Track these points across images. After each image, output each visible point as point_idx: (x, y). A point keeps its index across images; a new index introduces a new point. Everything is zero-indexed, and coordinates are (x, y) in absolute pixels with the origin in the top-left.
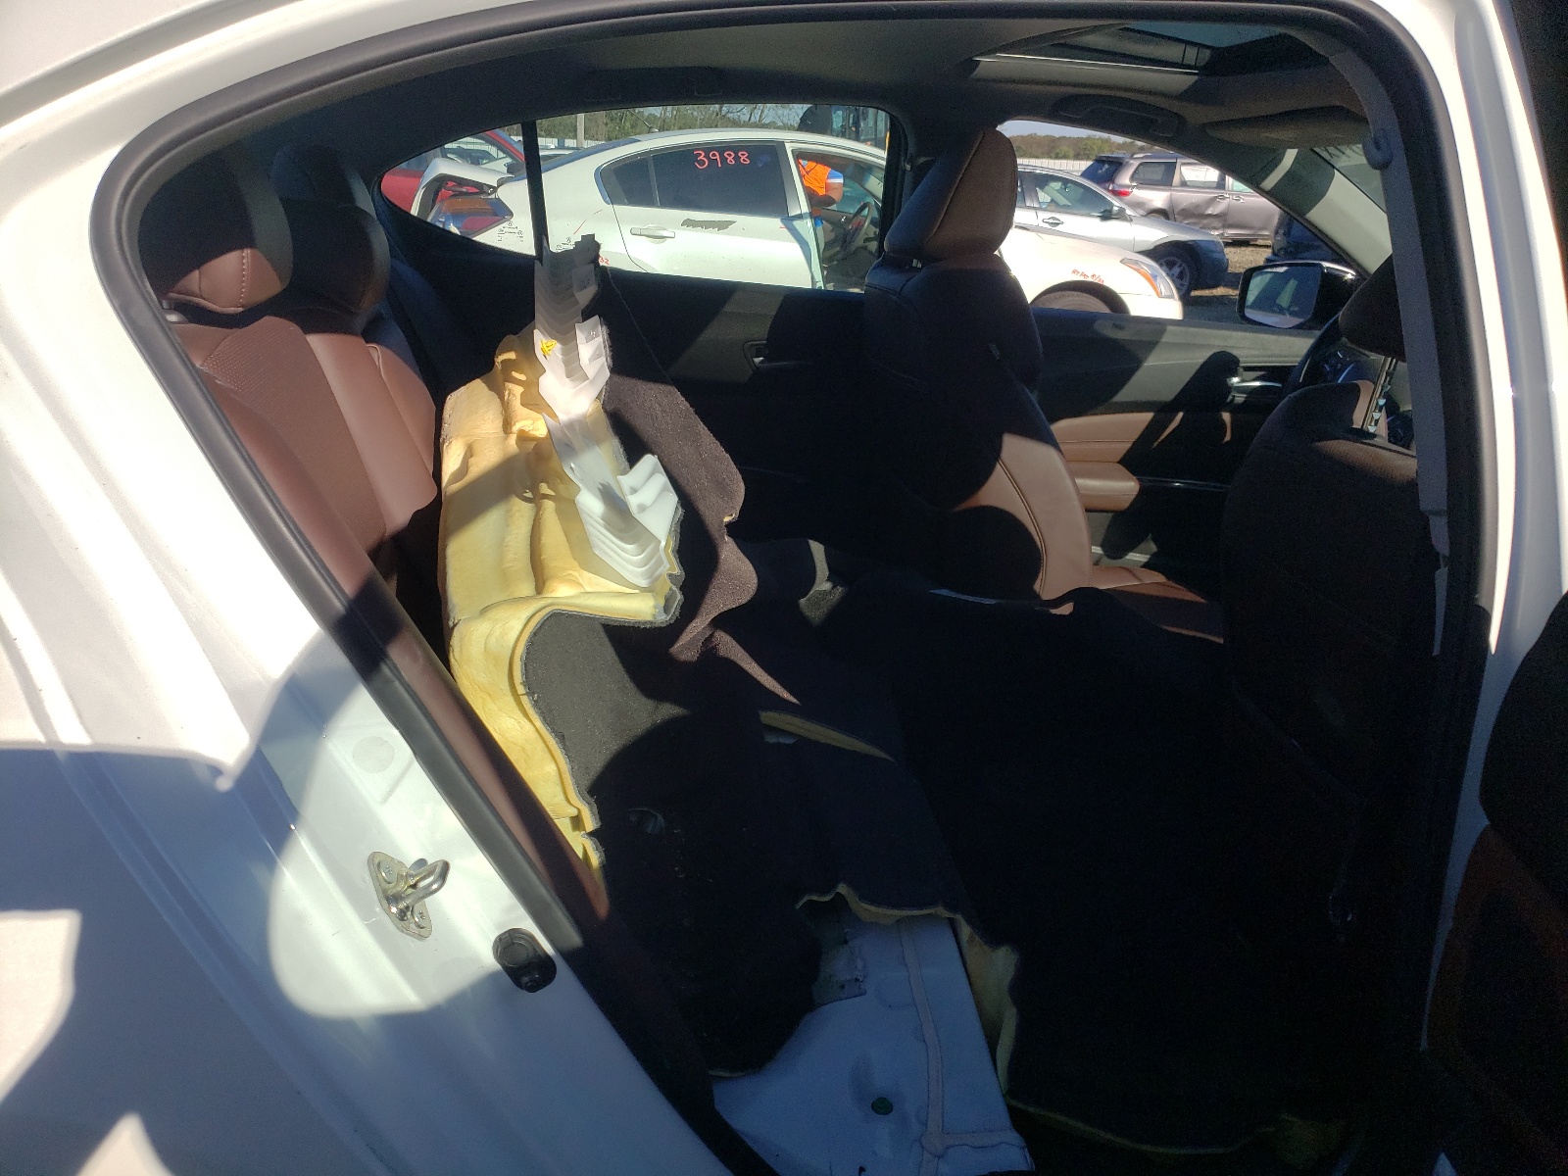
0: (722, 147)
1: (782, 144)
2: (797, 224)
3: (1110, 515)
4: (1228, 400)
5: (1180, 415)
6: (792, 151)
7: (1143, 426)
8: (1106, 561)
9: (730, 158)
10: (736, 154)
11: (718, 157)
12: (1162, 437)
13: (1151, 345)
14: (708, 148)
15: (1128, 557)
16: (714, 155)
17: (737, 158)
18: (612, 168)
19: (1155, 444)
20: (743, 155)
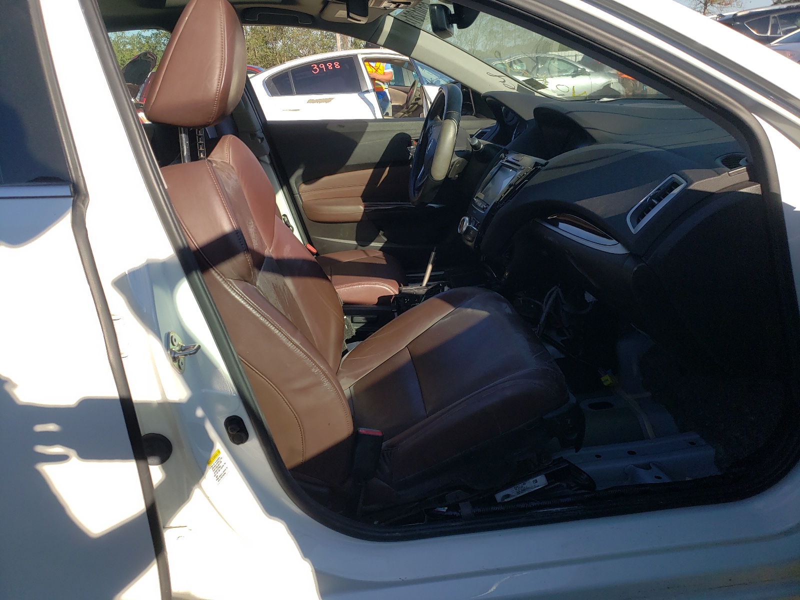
0: (325, 62)
1: (356, 56)
2: (366, 95)
3: (356, 224)
4: (410, 158)
5: (388, 168)
6: (362, 59)
7: (369, 177)
8: (360, 247)
9: (330, 66)
10: (333, 64)
11: (324, 67)
12: (381, 181)
13: (361, 134)
14: (318, 63)
15: (371, 245)
16: (322, 66)
17: (333, 66)
18: (271, 79)
19: (379, 185)
20: (336, 64)
